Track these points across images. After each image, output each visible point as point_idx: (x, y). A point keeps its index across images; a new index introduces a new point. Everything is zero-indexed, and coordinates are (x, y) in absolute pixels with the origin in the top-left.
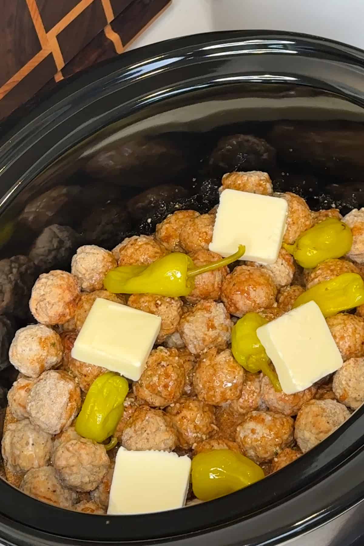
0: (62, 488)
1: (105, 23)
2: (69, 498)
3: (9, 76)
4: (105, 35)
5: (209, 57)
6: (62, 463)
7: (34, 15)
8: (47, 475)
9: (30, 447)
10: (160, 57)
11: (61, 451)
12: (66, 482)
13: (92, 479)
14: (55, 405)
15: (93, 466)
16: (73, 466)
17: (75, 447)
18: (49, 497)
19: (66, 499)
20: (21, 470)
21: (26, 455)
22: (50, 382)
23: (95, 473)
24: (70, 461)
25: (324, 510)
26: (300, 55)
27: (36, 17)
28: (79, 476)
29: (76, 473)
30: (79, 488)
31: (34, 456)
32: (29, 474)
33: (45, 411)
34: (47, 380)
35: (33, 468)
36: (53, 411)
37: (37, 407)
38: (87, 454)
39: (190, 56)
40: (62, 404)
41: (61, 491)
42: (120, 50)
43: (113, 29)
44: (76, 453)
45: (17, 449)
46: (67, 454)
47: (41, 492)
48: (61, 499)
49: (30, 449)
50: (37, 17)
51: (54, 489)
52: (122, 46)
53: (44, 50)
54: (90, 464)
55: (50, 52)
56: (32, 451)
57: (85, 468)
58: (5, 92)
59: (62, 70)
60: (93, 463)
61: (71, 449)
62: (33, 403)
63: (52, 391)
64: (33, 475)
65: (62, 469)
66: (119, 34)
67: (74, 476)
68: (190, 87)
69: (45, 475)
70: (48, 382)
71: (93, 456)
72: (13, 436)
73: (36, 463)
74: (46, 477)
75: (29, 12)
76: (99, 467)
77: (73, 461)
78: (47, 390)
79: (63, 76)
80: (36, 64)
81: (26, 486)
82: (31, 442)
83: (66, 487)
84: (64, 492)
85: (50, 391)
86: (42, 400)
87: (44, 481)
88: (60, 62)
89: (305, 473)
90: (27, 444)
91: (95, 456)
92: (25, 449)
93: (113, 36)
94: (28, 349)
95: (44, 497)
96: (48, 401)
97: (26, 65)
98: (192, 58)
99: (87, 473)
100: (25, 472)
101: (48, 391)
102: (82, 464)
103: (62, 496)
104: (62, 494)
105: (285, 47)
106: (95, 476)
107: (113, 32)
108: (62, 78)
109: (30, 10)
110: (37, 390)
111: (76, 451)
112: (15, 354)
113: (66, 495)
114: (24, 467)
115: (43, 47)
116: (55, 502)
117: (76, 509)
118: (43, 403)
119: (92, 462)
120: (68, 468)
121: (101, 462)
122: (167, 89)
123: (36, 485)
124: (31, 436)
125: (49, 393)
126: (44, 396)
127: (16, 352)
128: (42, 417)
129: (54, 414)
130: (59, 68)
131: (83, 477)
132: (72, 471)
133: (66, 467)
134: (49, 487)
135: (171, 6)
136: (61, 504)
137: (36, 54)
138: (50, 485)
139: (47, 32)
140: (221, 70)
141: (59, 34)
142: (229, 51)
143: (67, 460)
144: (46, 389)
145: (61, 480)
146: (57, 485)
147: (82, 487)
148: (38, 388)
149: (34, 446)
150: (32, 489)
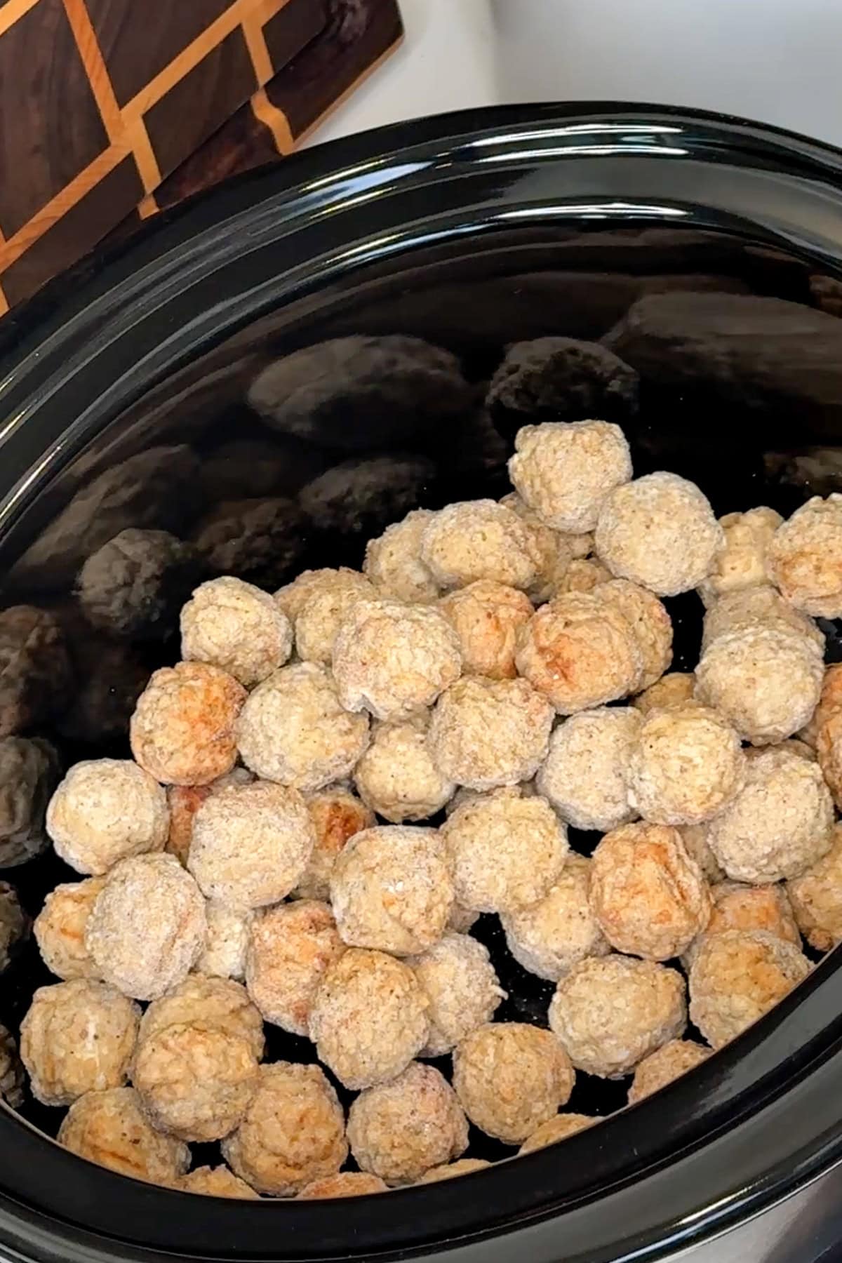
0: (153, 1134)
1: (254, 87)
2: (168, 1159)
3: (36, 204)
4: (252, 113)
5: (487, 163)
6: (149, 1075)
7: (93, 68)
8: (122, 1104)
9: (90, 1043)
10: (377, 163)
11: (148, 1050)
12: (161, 1120)
13: (219, 1112)
14: (144, 943)
15: (221, 1081)
16: (177, 1082)
17: (180, 1040)
18: (124, 1155)
19: (163, 1161)
20: (65, 1092)
21: (79, 1060)
22: (134, 887)
23: (226, 1099)
24: (170, 1070)
25: (746, 1190)
26: (694, 159)
27: (96, 72)
28: (190, 1104)
29: (184, 1099)
30: (191, 1133)
31: (98, 1065)
32: (82, 1102)
33: (126, 956)
34: (127, 883)
35: (92, 1089)
36: (142, 956)
37: (106, 945)
38: (208, 1055)
39: (445, 160)
40: (161, 942)
41: (150, 1142)
42: (287, 146)
43: (270, 100)
44: (185, 1054)
45: (61, 1046)
46: (163, 1056)
47: (106, 1141)
48: (152, 1161)
49: (90, 1046)
50: (101, 72)
51: (136, 1137)
52: (290, 137)
53: (116, 146)
54: (215, 1076)
55: (126, 153)
56: (93, 1052)
57: (204, 1087)
58: (26, 241)
59: (155, 193)
60: (222, 1075)
61: (171, 1043)
62: (97, 935)
63: (137, 911)
64: (89, 1103)
65: (153, 1088)
66: (284, 111)
67: (178, 1104)
68: (444, 230)
69: (115, 1106)
70: (130, 889)
71: (221, 1059)
72: (50, 1014)
73: (101, 1079)
74: (118, 1110)
75: (80, 61)
76: (236, 1085)
77: (176, 1072)
78: (128, 906)
79: (159, 205)
80: (97, 180)
81: (73, 1129)
82: (92, 1031)
83: (162, 1131)
84: (158, 1143)
85: (133, 911)
86: (115, 930)
87: (113, 1118)
88: (150, 175)
89: (704, 1105)
90: (84, 1034)
91: (226, 1060)
92: (78, 1046)
93: (270, 116)
94: (90, 802)
95: (114, 1155)
96: (129, 934)
97: (75, 182)
98: (449, 164)
99: (208, 1097)
100: (73, 1097)
101: (129, 910)
102: (196, 1077)
103: (153, 1154)
104: (154, 1149)
105: (659, 140)
106: (225, 1106)
107: (270, 106)
108: (156, 210)
109: (83, 57)
110: (105, 904)
111: (183, 1049)
112: (61, 811)
113: (164, 1152)
114: (73, 1087)
115: (113, 141)
116: (137, 1166)
117: (186, 1185)
118: (119, 937)
119: (220, 1073)
120: (164, 1088)
121: (241, 1072)
122: (393, 234)
123: (95, 1127)
124: (91, 1018)
125: (131, 915)
126: (122, 921)
127: (63, 808)
128: (118, 968)
129: (143, 962)
130: (149, 188)
131: (199, 1106)
132: (175, 1093)
133: (161, 1085)
134: (125, 1131)
135: (400, 49)
136: (151, 1172)
137: (96, 156)
138: (126, 1127)
139: (121, 107)
140: (514, 193)
141: (149, 111)
142: (532, 150)
143: (162, 1069)
144: (125, 905)
145: (151, 1115)
146: (144, 1127)
147: (199, 1131)
148: (108, 901)
149: (98, 1041)
150: (86, 1135)
